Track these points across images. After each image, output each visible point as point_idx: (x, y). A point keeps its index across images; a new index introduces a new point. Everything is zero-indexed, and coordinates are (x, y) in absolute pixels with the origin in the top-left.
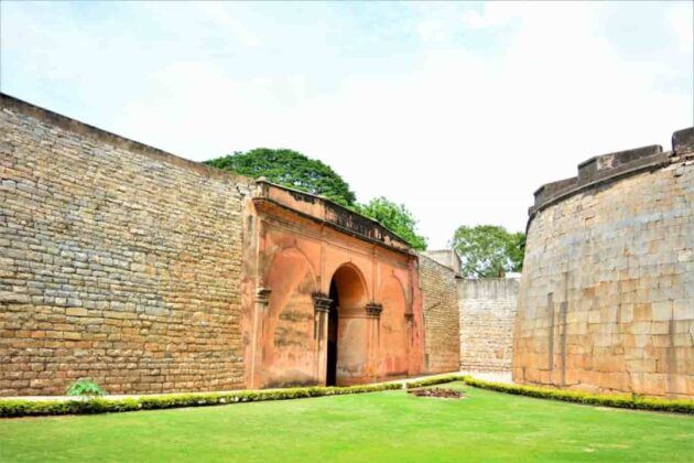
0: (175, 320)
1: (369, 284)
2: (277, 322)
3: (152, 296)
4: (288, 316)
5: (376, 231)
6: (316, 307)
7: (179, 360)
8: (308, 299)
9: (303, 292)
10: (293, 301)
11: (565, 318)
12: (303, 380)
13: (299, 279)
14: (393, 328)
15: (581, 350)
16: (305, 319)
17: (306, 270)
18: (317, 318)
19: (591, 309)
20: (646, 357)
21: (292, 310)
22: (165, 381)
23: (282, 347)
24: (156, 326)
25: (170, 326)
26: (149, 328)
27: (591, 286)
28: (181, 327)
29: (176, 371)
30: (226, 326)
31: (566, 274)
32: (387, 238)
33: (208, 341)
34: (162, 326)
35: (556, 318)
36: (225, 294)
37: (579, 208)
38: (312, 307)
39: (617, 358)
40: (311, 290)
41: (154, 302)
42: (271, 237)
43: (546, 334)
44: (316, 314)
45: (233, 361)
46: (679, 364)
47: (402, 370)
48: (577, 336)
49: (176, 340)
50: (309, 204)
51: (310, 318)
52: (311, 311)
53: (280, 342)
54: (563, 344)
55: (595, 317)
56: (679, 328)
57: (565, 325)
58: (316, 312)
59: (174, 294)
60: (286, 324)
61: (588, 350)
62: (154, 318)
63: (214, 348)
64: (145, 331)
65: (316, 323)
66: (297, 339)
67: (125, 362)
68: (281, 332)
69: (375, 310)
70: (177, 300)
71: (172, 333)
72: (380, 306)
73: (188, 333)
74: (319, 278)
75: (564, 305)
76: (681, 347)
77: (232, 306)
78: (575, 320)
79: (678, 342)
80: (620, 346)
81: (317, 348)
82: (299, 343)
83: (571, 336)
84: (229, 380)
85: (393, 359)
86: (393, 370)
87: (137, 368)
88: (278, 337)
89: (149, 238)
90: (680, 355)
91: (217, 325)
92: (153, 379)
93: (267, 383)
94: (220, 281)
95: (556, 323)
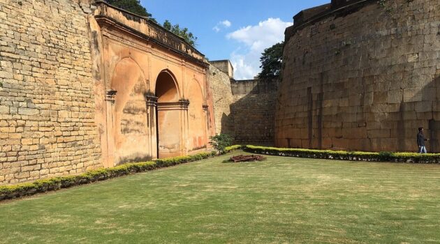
0: (44, 118)
1: (180, 85)
2: (122, 115)
3: (23, 99)
4: (129, 111)
5: (183, 46)
6: (147, 103)
7: (51, 150)
8: (142, 97)
9: (138, 91)
10: (132, 98)
11: (321, 104)
12: (142, 157)
13: (134, 82)
14: (196, 116)
15: (334, 125)
16: (140, 112)
17: (139, 75)
18: (149, 112)
19: (341, 98)
20: (382, 127)
21: (132, 105)
22: (41, 168)
23: (127, 134)
24: (28, 123)
25: (41, 123)
26: (23, 126)
27: (341, 81)
28: (50, 123)
29: (50, 160)
30: (85, 120)
31: (322, 74)
32: (189, 51)
33: (73, 133)
34: (34, 124)
35: (314, 105)
36: (82, 95)
37: (332, 27)
38: (145, 103)
39: (360, 130)
40: (143, 90)
41: (25, 104)
42: (112, 48)
43: (306, 115)
44: (147, 108)
45: (93, 148)
46: (406, 131)
47: (203, 145)
48: (331, 116)
49: (47, 134)
50: (137, 23)
51: (144, 111)
52: (144, 106)
53: (125, 131)
54: (319, 122)
55: (344, 103)
56: (407, 108)
57: (321, 109)
58: (147, 106)
59: (41, 96)
60: (128, 117)
61: (339, 125)
62: (27, 118)
63: (78, 138)
64: (20, 129)
65: (148, 114)
66: (137, 127)
67: (6, 156)
68: (125, 122)
69: (184, 104)
70: (44, 101)
71: (43, 129)
72: (188, 101)
73: (56, 128)
74: (148, 81)
75: (320, 95)
76: (408, 120)
77: (88, 105)
78: (329, 105)
79: (406, 117)
80: (363, 121)
81: (150, 133)
82: (138, 131)
83: (326, 116)
84: (91, 162)
85: (197, 138)
86: (198, 145)
87: (17, 161)
88: (123, 127)
89: (12, 49)
90: (407, 125)
91: (78, 120)
92: (32, 168)
93: (118, 161)
94: (77, 85)
95: (314, 108)
